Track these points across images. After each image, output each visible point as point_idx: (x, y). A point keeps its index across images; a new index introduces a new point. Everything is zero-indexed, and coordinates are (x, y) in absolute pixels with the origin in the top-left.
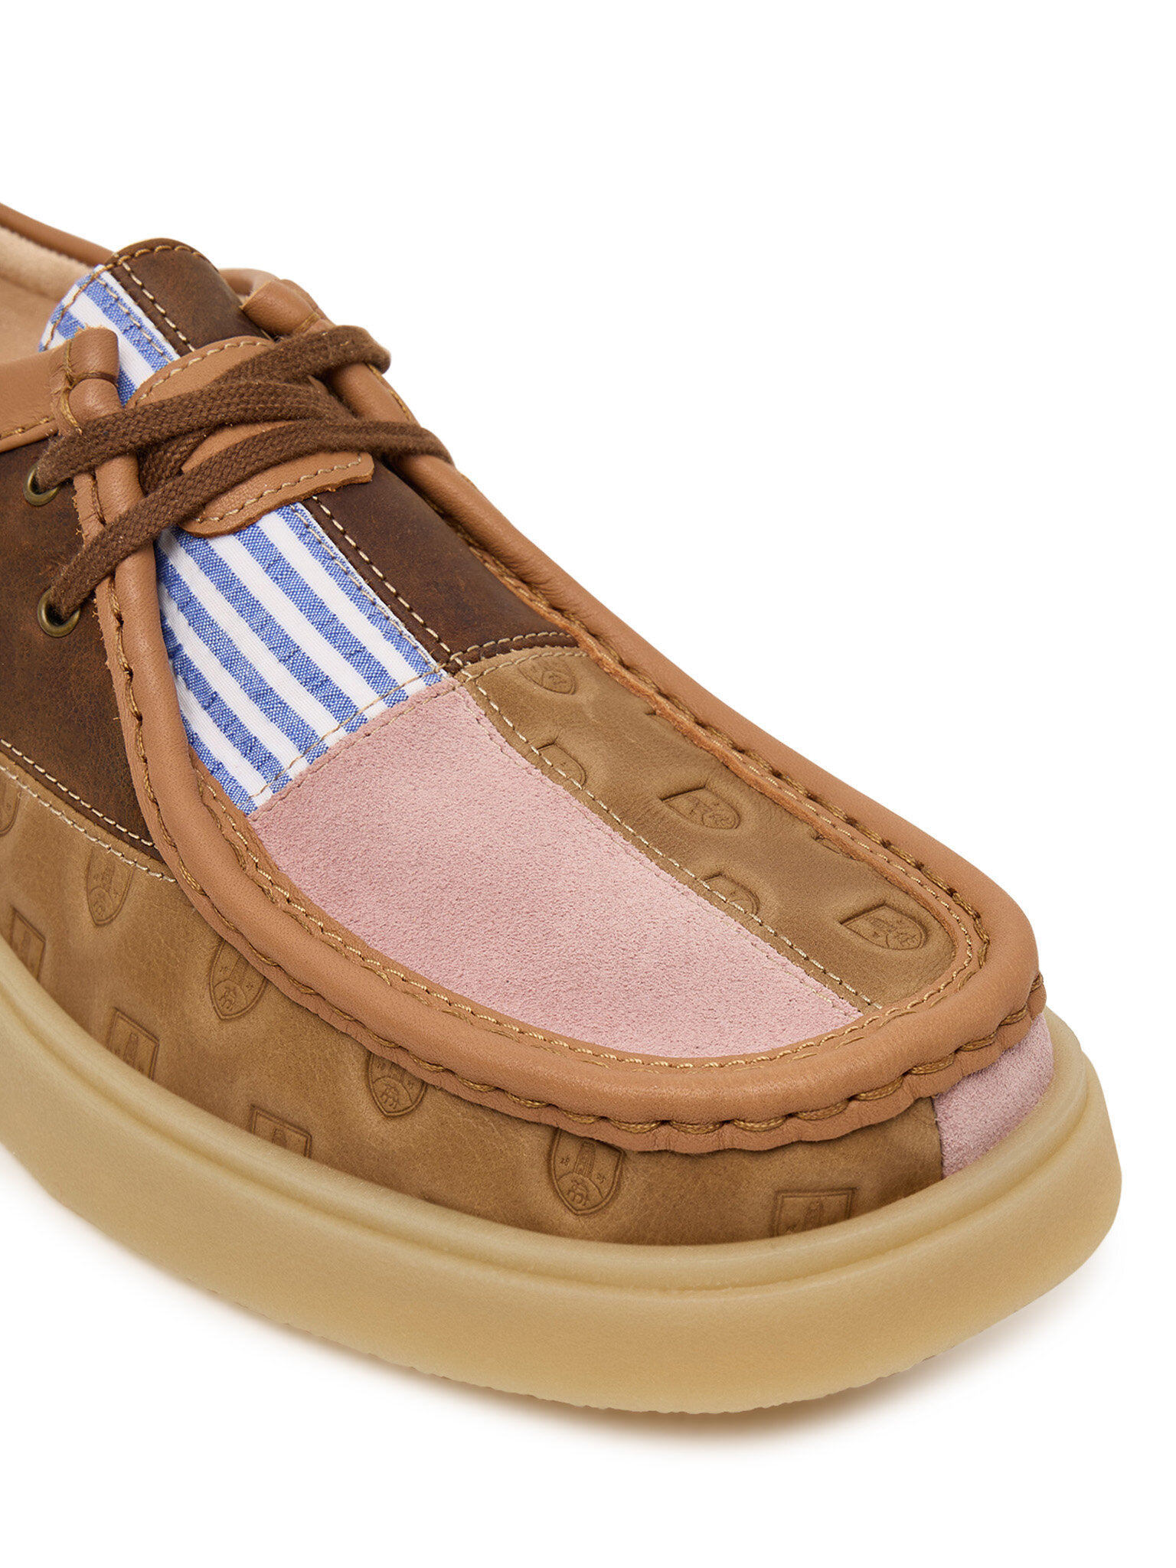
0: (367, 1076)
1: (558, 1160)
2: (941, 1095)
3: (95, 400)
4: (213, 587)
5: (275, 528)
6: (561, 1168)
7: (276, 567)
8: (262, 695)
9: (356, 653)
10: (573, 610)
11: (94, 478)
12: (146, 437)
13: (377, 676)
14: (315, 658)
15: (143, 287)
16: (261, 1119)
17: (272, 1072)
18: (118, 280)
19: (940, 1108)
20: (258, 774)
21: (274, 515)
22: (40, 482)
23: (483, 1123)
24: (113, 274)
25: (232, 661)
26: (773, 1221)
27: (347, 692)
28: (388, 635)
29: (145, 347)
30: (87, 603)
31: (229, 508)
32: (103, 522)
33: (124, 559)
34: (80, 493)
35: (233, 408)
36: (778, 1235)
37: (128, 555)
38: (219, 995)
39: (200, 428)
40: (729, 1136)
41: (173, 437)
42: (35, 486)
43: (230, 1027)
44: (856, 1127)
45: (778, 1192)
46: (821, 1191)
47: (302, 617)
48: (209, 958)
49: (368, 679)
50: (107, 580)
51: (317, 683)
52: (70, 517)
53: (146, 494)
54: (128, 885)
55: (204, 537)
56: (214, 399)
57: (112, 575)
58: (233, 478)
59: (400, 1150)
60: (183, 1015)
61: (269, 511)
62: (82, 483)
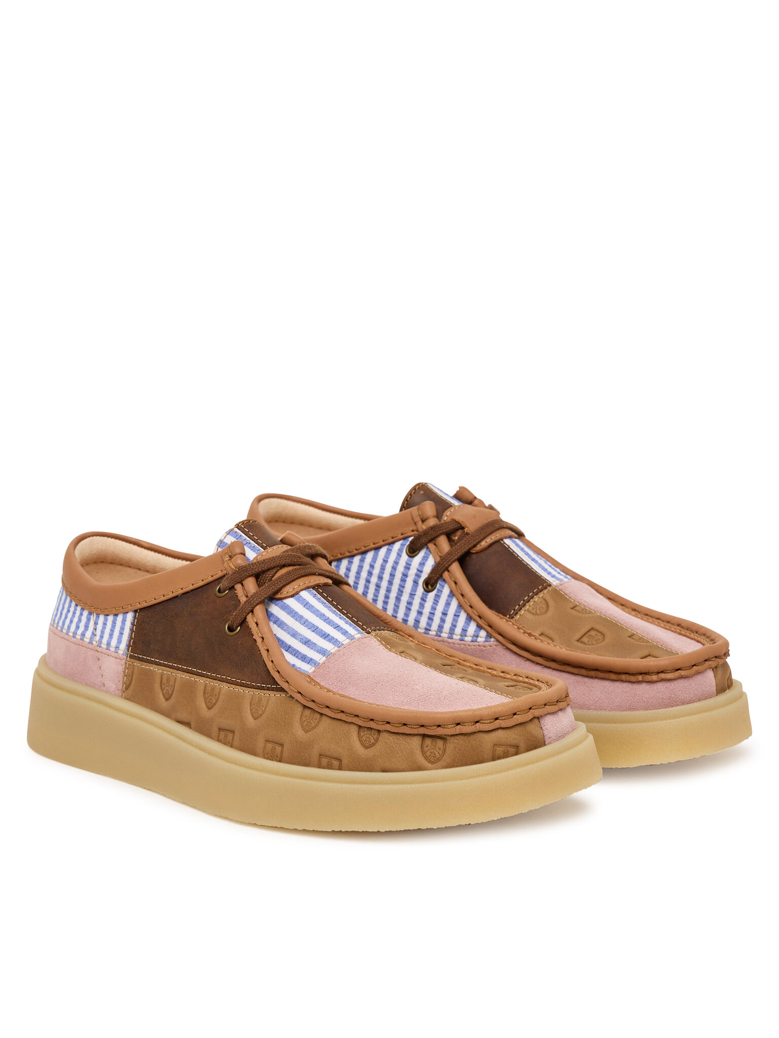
0: (359, 737)
1: (425, 747)
2: (541, 716)
3: (240, 561)
4: (286, 614)
5: (305, 594)
6: (426, 749)
7: (307, 605)
8: (307, 642)
9: (337, 627)
10: (400, 629)
11: (242, 585)
12: (260, 570)
13: (345, 633)
14: (324, 629)
15: (249, 532)
16: (323, 759)
17: (326, 741)
18: (240, 530)
19: (542, 721)
20: (309, 665)
21: (304, 591)
22: (222, 589)
23: (400, 740)
24: (238, 529)
25: (294, 634)
26: (493, 755)
27: (335, 637)
28: (346, 623)
29: (253, 549)
30: (243, 622)
31: (289, 589)
32: (247, 596)
33: (256, 606)
34: (238, 590)
35: (287, 560)
36: (495, 760)
37: (258, 604)
38: (304, 725)
39: (278, 566)
40: (479, 726)
41: (268, 570)
42: (219, 591)
43: (308, 734)
44: (517, 723)
45: (494, 745)
46: (507, 745)
47: (318, 618)
48: (300, 714)
49: (342, 633)
50: (251, 613)
51: (325, 636)
52: (236, 598)
53: (259, 588)
54: (268, 703)
55: (281, 599)
56: (281, 558)
57: (252, 611)
58: (290, 580)
59: (373, 756)
60: (292, 733)
61: (303, 590)
62: (238, 587)
